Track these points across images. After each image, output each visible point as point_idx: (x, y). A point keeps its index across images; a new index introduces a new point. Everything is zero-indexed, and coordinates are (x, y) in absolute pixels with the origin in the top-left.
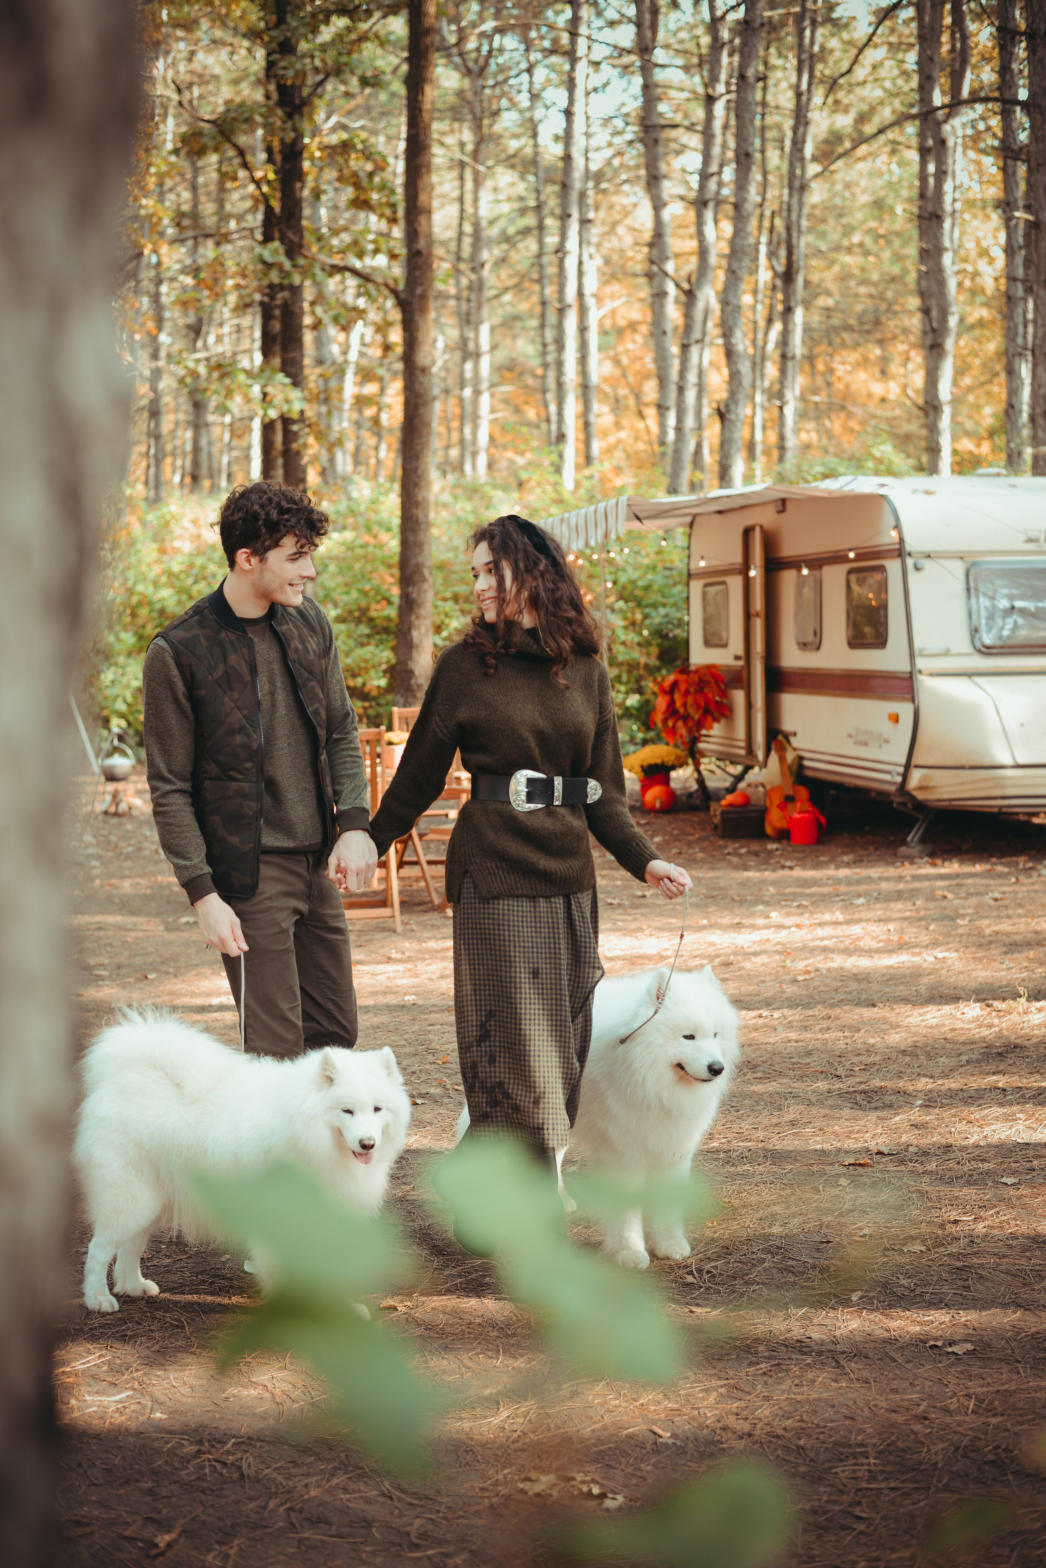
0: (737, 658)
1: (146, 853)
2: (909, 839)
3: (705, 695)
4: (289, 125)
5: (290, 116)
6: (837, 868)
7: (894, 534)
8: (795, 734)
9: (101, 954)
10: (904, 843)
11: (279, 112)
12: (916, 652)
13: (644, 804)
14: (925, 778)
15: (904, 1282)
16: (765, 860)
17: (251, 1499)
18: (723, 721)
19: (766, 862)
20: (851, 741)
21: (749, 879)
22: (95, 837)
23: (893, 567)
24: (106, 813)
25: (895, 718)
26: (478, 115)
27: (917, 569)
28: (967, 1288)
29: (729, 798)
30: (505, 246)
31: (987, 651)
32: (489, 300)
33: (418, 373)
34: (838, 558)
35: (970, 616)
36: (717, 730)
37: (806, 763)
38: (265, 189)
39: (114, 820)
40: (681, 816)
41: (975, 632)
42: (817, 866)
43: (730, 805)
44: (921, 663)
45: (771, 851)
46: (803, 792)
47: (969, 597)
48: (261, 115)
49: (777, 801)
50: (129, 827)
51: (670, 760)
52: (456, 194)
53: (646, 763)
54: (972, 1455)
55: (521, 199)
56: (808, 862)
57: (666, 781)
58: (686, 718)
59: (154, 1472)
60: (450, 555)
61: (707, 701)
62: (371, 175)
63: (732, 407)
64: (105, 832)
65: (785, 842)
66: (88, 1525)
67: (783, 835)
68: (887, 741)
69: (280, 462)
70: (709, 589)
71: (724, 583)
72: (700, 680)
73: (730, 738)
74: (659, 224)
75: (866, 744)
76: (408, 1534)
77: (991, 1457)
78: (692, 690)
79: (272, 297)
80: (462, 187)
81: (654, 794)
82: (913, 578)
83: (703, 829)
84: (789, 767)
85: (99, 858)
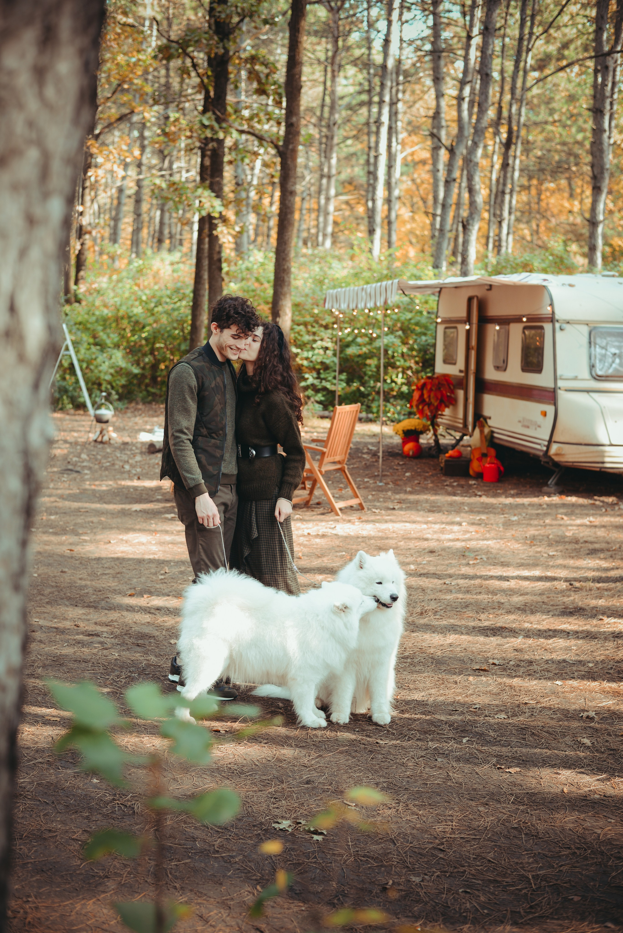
0: (461, 371)
1: (117, 467)
2: (549, 482)
3: (441, 392)
4: (221, 45)
5: (221, 40)
6: (506, 497)
7: (549, 308)
8: (490, 418)
9: (86, 527)
10: (546, 485)
11: (216, 38)
12: (558, 377)
13: (403, 452)
14: (559, 449)
15: (492, 734)
16: (467, 491)
17: (137, 824)
18: (451, 407)
19: (467, 492)
20: (520, 425)
21: (455, 502)
22: (88, 455)
23: (548, 327)
24: (96, 441)
25: (544, 414)
26: (336, 35)
27: (561, 329)
28: (524, 739)
29: (451, 452)
30: (349, 112)
31: (598, 378)
32: (338, 144)
33: (288, 194)
34: (518, 319)
35: (590, 358)
36: (447, 412)
37: (496, 435)
38: (206, 80)
39: (100, 446)
40: (424, 461)
41: (592, 367)
42: (495, 495)
43: (451, 457)
44: (560, 383)
45: (471, 485)
46: (492, 452)
47: (590, 347)
48: (206, 39)
49: (477, 455)
50: (108, 450)
51: (420, 428)
52: (322, 79)
53: (405, 429)
54: (507, 824)
55: (360, 84)
56: (491, 493)
57: (417, 440)
58: (429, 405)
59: (90, 808)
60: (303, 299)
61: (442, 395)
62: (267, 76)
63: (471, 222)
64: (94, 453)
65: (480, 480)
66: (55, 832)
67: (479, 476)
68: (539, 426)
69: (207, 240)
70: (447, 330)
71: (456, 328)
72: (439, 383)
73: (454, 416)
74: (438, 106)
75: (528, 427)
76: (214, 845)
77: (516, 826)
78: (434, 389)
79: (206, 144)
80: (325, 75)
81: (409, 447)
82: (559, 335)
83: (435, 470)
84: (486, 437)
85: (90, 468)
